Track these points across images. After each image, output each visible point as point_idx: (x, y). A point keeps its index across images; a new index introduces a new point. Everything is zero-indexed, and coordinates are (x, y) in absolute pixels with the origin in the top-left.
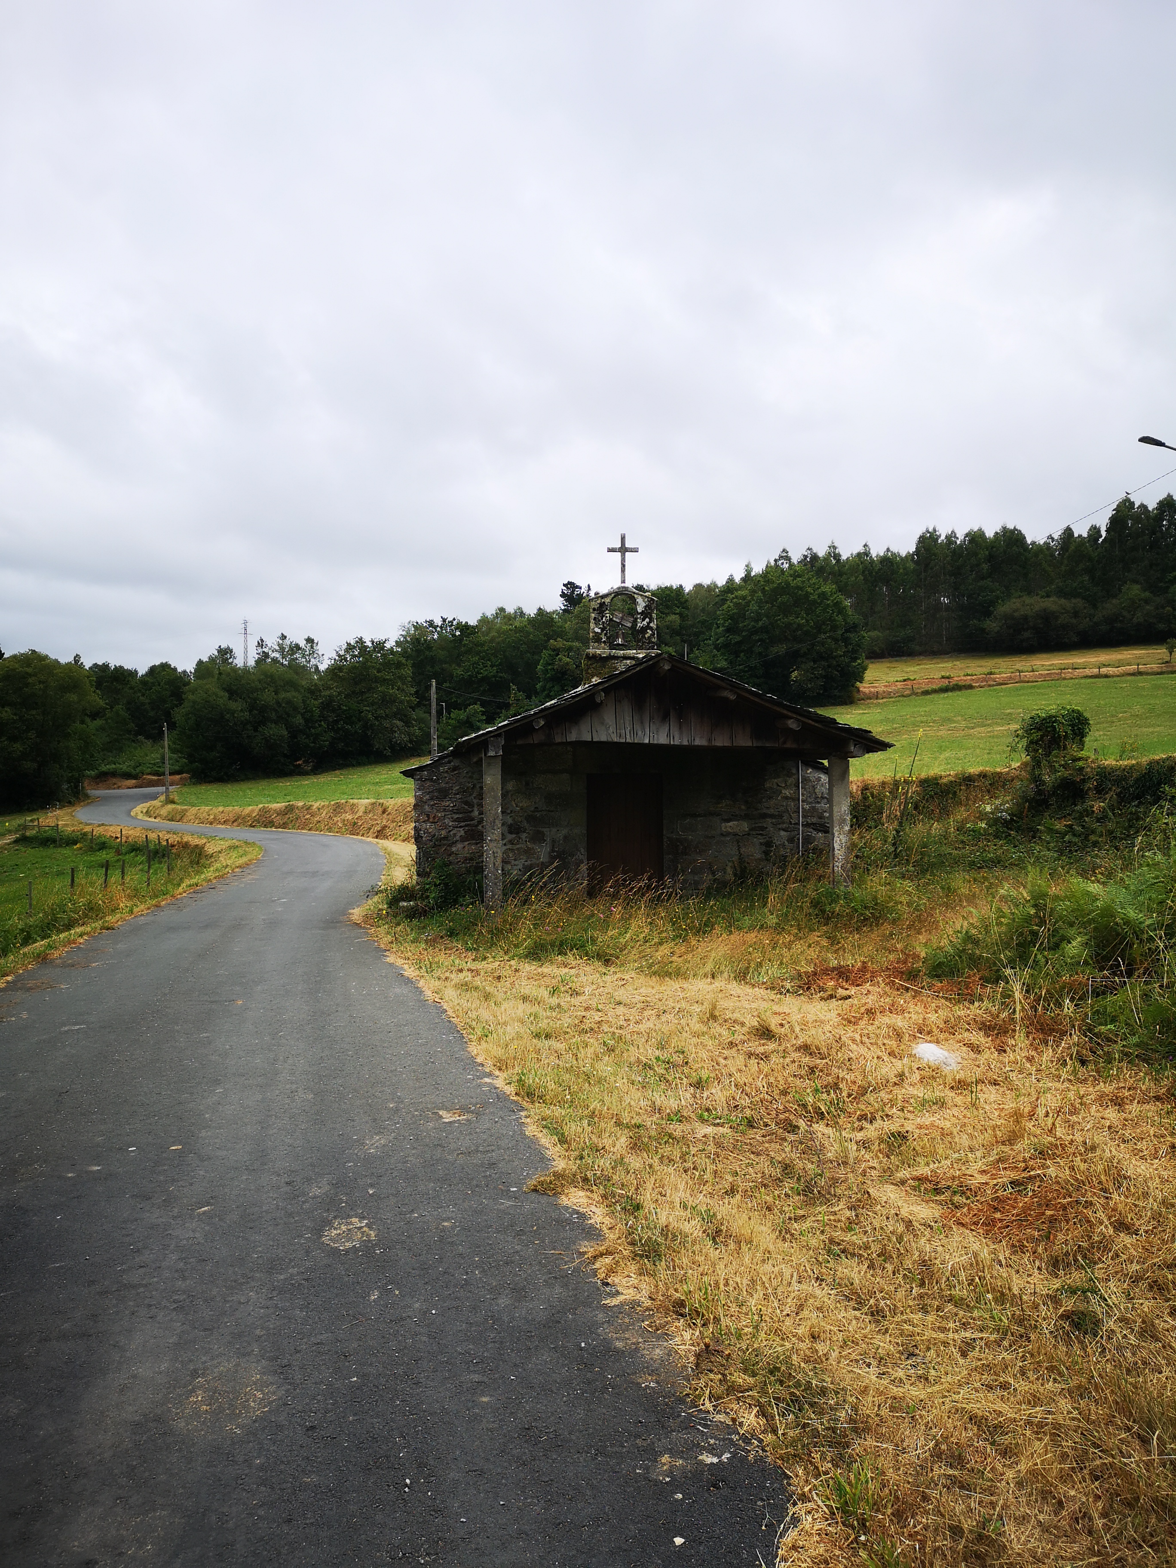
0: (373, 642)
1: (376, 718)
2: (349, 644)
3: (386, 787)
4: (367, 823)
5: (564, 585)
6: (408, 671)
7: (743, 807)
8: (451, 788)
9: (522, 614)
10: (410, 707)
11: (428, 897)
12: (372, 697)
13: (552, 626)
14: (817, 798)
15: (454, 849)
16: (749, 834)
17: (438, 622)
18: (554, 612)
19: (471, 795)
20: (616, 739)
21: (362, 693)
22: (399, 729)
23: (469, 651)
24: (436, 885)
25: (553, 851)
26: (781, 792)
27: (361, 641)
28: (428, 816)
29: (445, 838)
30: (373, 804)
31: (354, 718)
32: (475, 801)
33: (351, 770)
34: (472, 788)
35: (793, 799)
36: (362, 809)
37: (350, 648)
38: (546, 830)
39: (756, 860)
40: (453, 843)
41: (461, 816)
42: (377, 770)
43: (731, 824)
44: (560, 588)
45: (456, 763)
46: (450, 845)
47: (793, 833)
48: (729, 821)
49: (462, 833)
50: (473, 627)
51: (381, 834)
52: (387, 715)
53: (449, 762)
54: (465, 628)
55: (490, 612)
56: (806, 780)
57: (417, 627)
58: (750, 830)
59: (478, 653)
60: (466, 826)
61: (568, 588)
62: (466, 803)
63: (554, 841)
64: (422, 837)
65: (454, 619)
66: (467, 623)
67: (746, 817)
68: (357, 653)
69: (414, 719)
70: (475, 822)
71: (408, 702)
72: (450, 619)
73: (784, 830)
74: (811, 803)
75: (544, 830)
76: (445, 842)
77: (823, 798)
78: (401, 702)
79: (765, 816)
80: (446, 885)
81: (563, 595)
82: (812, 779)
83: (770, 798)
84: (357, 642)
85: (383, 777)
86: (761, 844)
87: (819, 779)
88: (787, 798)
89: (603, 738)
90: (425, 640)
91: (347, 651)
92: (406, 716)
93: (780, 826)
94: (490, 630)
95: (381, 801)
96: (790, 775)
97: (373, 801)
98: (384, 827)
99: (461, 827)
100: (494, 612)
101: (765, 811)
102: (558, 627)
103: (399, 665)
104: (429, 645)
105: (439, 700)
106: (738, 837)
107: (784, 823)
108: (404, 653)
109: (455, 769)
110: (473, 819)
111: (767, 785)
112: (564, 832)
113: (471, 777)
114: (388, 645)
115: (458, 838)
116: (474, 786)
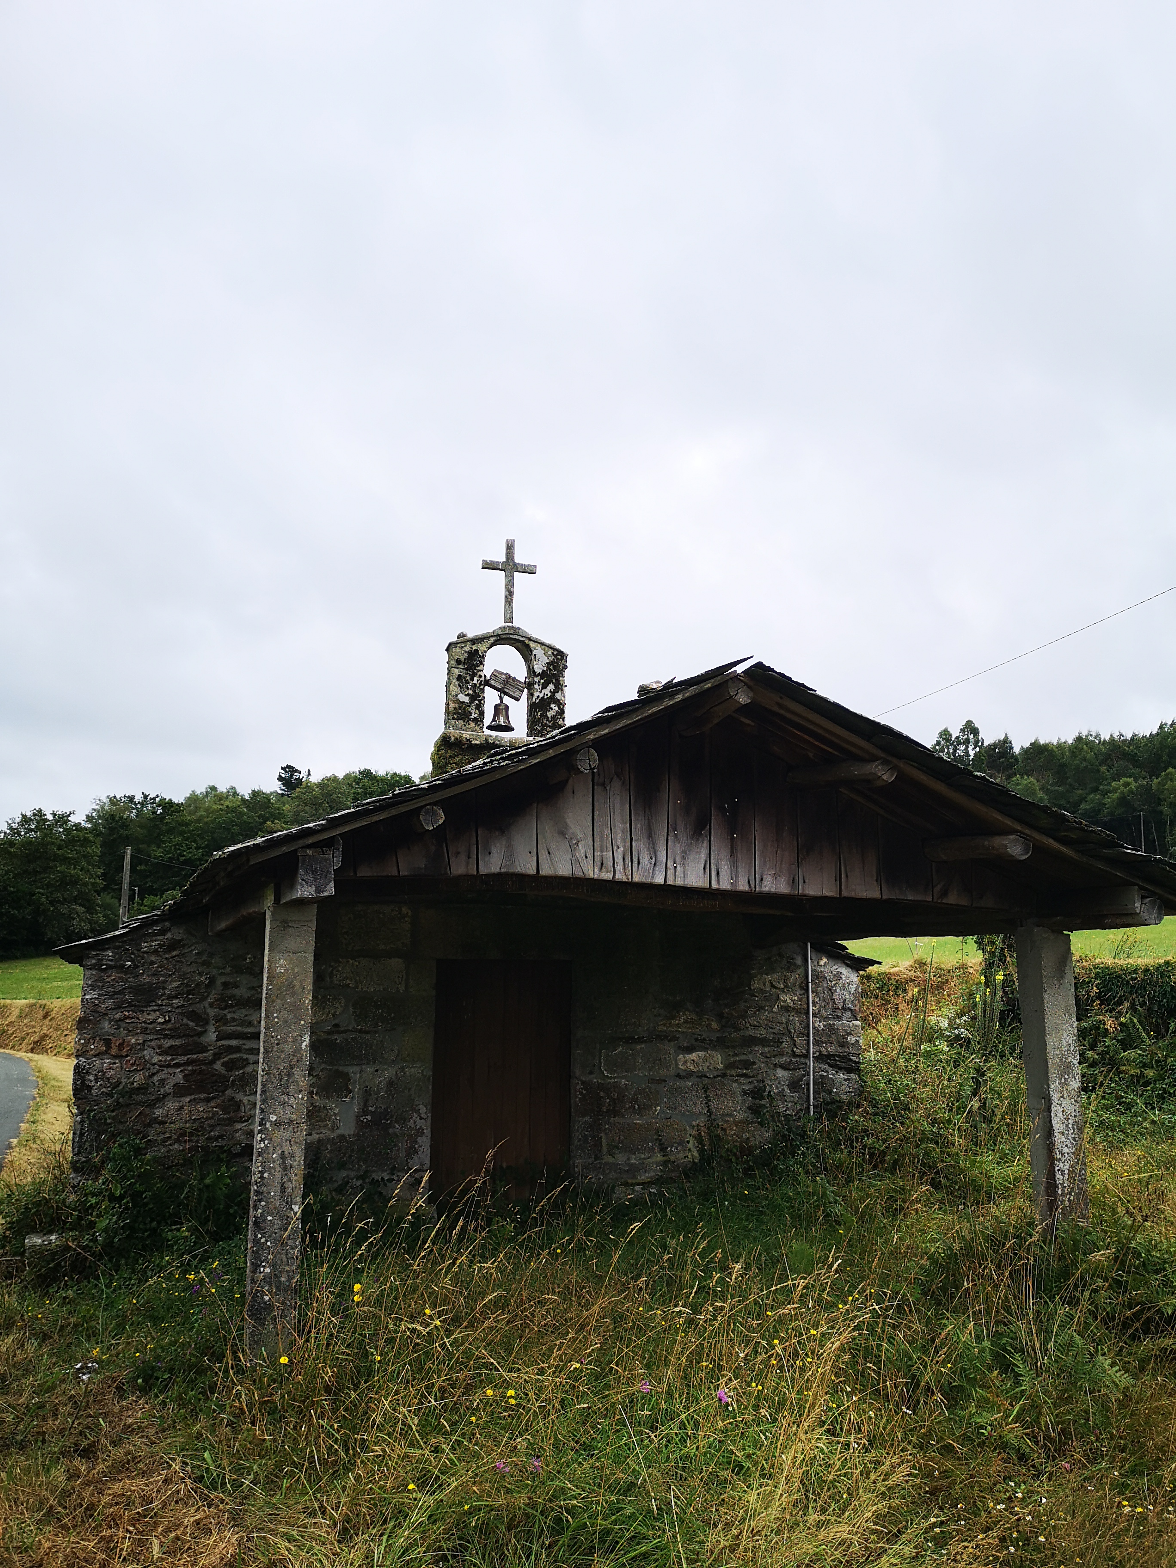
0: (54, 815)
1: (51, 903)
2: (24, 816)
3: (55, 984)
4: (22, 1031)
5: (282, 768)
6: (96, 850)
7: (714, 1025)
8: (163, 986)
9: (235, 794)
10: (95, 891)
11: (92, 1225)
12: (49, 877)
13: (268, 807)
14: (835, 1009)
15: (158, 1112)
16: (724, 1075)
17: (139, 798)
18: (271, 793)
19: (204, 999)
20: (593, 872)
21: (36, 873)
22: (78, 916)
23: (171, 831)
24: (112, 1198)
25: (365, 1112)
26: (778, 998)
27: (39, 813)
28: (108, 1043)
29: (142, 1089)
30: (32, 1006)
31: (22, 902)
32: (212, 1012)
33: (14, 964)
34: (208, 986)
35: (798, 1012)
36: (16, 1012)
37: (25, 819)
38: (352, 1070)
39: (736, 1124)
40: (158, 1100)
41: (177, 1042)
42: (46, 963)
43: (694, 1056)
44: (278, 771)
45: (176, 933)
46: (152, 1105)
47: (797, 1073)
48: (690, 1050)
49: (179, 1078)
50: (178, 805)
51: (38, 1047)
52: (65, 899)
53: (163, 932)
54: (168, 806)
55: (201, 789)
56: (818, 976)
57: (113, 801)
58: (727, 1067)
59: (182, 833)
60: (188, 1063)
61: (286, 772)
62: (194, 1016)
63: (367, 1093)
64: (90, 1088)
65: (158, 796)
66: (170, 800)
67: (720, 1044)
68: (33, 827)
69: (98, 905)
70: (209, 1055)
71: (92, 884)
72: (152, 796)
73: (784, 1067)
74: (826, 1018)
75: (351, 1070)
76: (141, 1097)
77: (844, 1009)
78: (85, 884)
79: (752, 1041)
80: (136, 1196)
81: (280, 779)
82: (829, 976)
83: (761, 1008)
84: (34, 815)
85: (53, 971)
86: (745, 1093)
87: (838, 976)
88: (787, 1009)
89: (564, 870)
90: (121, 818)
91: (21, 824)
92: (88, 901)
93: (776, 1061)
94: (197, 808)
95: (44, 1002)
96: (791, 967)
97: (32, 1001)
98: (44, 1037)
99: (177, 1065)
100: (204, 790)
101: (751, 1032)
102: (276, 809)
103: (86, 842)
104: (125, 824)
105: (131, 884)
106: (706, 1081)
107: (782, 1055)
108: (94, 830)
109: (173, 945)
110: (204, 1049)
111: (756, 985)
112: (389, 1073)
113: (206, 964)
114: (74, 819)
115: (168, 1088)
116: (212, 981)
